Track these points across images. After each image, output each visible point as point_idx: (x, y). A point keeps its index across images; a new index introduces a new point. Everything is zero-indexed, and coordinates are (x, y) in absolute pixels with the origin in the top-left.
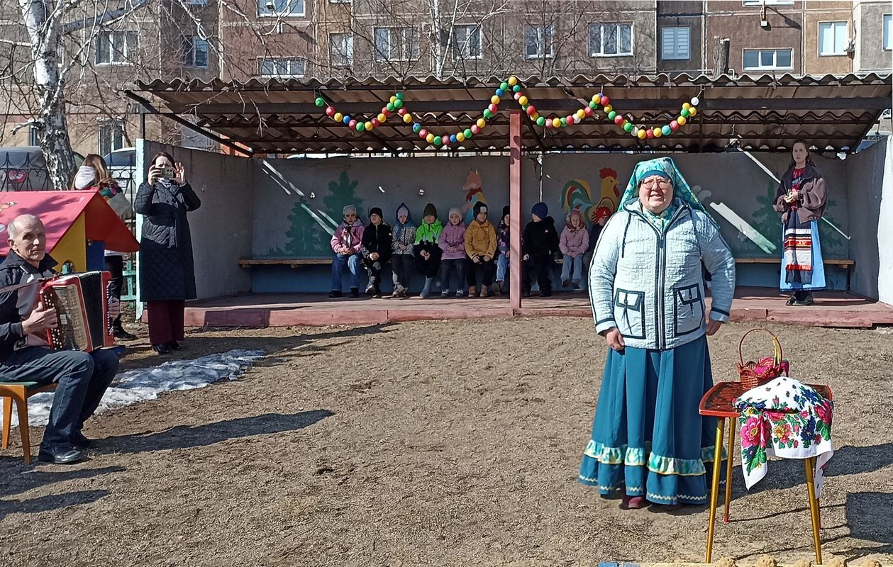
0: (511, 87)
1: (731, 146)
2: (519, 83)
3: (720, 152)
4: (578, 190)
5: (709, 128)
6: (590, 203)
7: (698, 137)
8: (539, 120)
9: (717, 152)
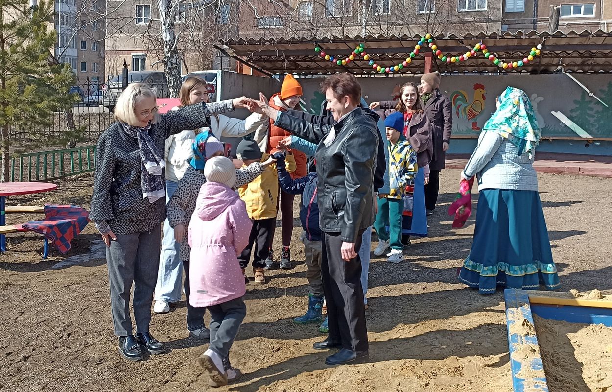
0: (427, 40)
1: (558, 70)
2: (432, 37)
3: (551, 74)
4: (460, 96)
5: (545, 61)
6: (467, 104)
7: (538, 65)
8: (443, 59)
9: (549, 74)
